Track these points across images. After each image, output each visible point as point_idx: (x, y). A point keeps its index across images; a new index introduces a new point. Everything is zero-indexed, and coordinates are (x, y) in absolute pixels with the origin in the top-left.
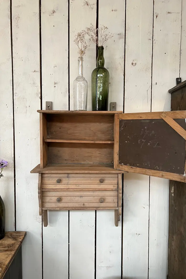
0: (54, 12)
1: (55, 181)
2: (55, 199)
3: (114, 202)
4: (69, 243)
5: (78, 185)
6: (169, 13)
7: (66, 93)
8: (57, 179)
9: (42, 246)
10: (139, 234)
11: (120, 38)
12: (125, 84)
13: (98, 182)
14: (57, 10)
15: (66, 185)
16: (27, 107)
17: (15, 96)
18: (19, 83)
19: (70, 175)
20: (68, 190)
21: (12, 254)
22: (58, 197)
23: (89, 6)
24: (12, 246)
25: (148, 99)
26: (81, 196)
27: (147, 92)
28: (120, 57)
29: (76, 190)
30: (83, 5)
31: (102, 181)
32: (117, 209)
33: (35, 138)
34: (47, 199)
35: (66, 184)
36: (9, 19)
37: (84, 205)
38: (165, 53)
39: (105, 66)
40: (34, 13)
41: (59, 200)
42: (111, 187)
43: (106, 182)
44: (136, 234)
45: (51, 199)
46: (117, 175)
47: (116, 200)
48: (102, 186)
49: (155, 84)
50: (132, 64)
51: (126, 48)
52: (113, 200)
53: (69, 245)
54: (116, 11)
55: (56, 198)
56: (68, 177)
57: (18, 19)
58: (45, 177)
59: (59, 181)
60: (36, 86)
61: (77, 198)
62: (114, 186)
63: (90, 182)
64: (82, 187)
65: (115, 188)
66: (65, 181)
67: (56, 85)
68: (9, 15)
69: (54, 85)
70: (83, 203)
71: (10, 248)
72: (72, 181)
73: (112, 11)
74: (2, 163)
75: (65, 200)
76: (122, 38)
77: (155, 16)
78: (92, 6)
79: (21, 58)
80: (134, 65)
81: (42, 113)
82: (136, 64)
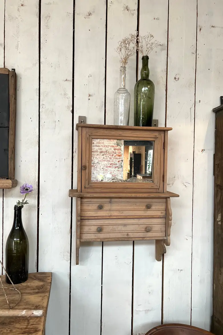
0: (90, 14)
1: (95, 206)
2: (94, 229)
3: (161, 231)
4: (102, 284)
5: (122, 211)
6: (213, 27)
7: (102, 108)
8: (98, 205)
9: (69, 289)
10: (182, 270)
11: (162, 50)
12: (167, 100)
13: (144, 207)
14: (94, 12)
15: (108, 211)
16: (55, 122)
17: (42, 108)
18: (47, 93)
19: (113, 200)
20: (110, 218)
21: (47, 296)
22: (99, 226)
23: (130, 12)
24: (43, 288)
25: (191, 118)
26: (125, 225)
27: (191, 110)
28: (162, 71)
29: (119, 217)
30: (123, 9)
31: (148, 207)
32: (165, 238)
33: (65, 159)
34: (86, 229)
36: (37, 17)
37: (128, 235)
38: (209, 69)
39: (150, 78)
40: (67, 13)
41: (100, 230)
42: (159, 213)
43: (153, 207)
44: (179, 270)
45: (90, 229)
46: (165, 200)
47: (164, 229)
48: (149, 213)
49: (199, 101)
50: (175, 78)
51: (168, 60)
52: (161, 229)
53: (102, 286)
54: (158, 19)
55: (96, 227)
56: (110, 202)
57: (48, 18)
58: (84, 202)
59: (100, 208)
60: (67, 98)
61: (120, 228)
62: (162, 213)
63: (136, 208)
64: (126, 213)
65: (163, 214)
66: (107, 207)
67: (90, 98)
68: (38, 13)
69: (87, 98)
70: (127, 233)
71: (41, 290)
72: (115, 207)
73: (154, 19)
74: (26, 188)
75: (106, 229)
76: (164, 49)
77: (198, 29)
78: (132, 12)
79: (50, 63)
80: (177, 79)
81: (82, 127)
82: (179, 78)
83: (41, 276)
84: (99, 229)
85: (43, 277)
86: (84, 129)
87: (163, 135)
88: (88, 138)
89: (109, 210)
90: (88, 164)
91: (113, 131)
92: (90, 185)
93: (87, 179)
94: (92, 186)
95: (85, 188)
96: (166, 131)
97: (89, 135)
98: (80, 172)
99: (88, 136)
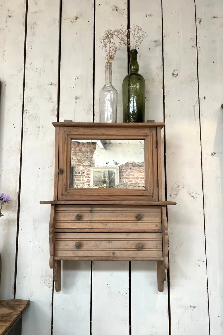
0: (77, 18)
1: (73, 217)
2: (72, 244)
3: (156, 250)
4: (91, 320)
5: (106, 223)
6: (214, 17)
7: (90, 111)
8: (76, 214)
9: (51, 324)
10: (195, 307)
11: (156, 46)
12: (165, 98)
13: (134, 219)
14: (81, 16)
15: (88, 223)
16: (39, 127)
17: (25, 113)
18: (31, 98)
19: (95, 209)
20: (91, 230)
21: (6, 325)
22: (77, 241)
23: (119, 12)
24: (8, 316)
25: (195, 117)
26: (110, 241)
27: (194, 107)
28: (158, 68)
29: (102, 230)
30: (111, 10)
31: (139, 218)
32: (162, 259)
33: (48, 167)
34: (62, 244)
36: (24, 26)
37: (114, 253)
38: (214, 62)
40: (53, 19)
41: (79, 246)
42: (153, 227)
43: (145, 219)
44: (190, 307)
45: (67, 245)
46: (160, 210)
47: (160, 247)
48: (140, 226)
49: (204, 98)
50: (173, 75)
51: (164, 56)
52: (156, 246)
53: (91, 323)
54: (151, 16)
55: (74, 243)
56: (91, 212)
57: (34, 25)
58: (60, 212)
59: (79, 218)
60: (52, 102)
61: (104, 244)
62: (156, 226)
63: (123, 219)
64: (110, 226)
65: (158, 228)
66: (87, 217)
68: (24, 22)
69: (74, 101)
70: (112, 251)
72: (97, 217)
73: (146, 16)
75: (86, 245)
76: (159, 45)
77: (197, 21)
78: (122, 12)
79: (35, 69)
80: (175, 75)
81: (59, 126)
82: (177, 74)
83: (15, 303)
84: (77, 245)
85: (16, 304)
86: (61, 128)
87: (154, 132)
88: (65, 138)
89: (90, 221)
90: (66, 166)
91: (95, 130)
92: (68, 191)
93: (64, 185)
94: (70, 193)
95: (62, 195)
96: (158, 128)
97: (68, 135)
98: (56, 177)
99: (66, 135)
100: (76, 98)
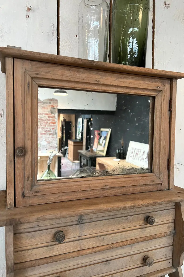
1: (47, 236)
3: (166, 259)
5: (102, 237)
8: (54, 231)
15: (74, 242)
19: (85, 217)
20: (80, 252)
26: (107, 262)
29: (97, 249)
32: (174, 270)
35: (76, 240)
42: (164, 229)
47: (170, 254)
50: (165, 4)
52: (166, 255)
56: (80, 222)
58: (22, 231)
61: (98, 268)
62: (168, 227)
63: (127, 225)
64: (110, 239)
65: (170, 230)
66: (73, 233)
67: (30, 14)
70: (110, 276)
72: (88, 230)
80: (167, 5)
81: (14, 58)
82: (170, 5)
87: (168, 86)
88: (28, 84)
89: (78, 238)
90: (30, 142)
91: (82, 73)
92: (36, 188)
93: (28, 177)
94: (39, 192)
95: (24, 196)
97: (32, 78)
98: (11, 162)
99: (29, 79)
100: (29, 9)
